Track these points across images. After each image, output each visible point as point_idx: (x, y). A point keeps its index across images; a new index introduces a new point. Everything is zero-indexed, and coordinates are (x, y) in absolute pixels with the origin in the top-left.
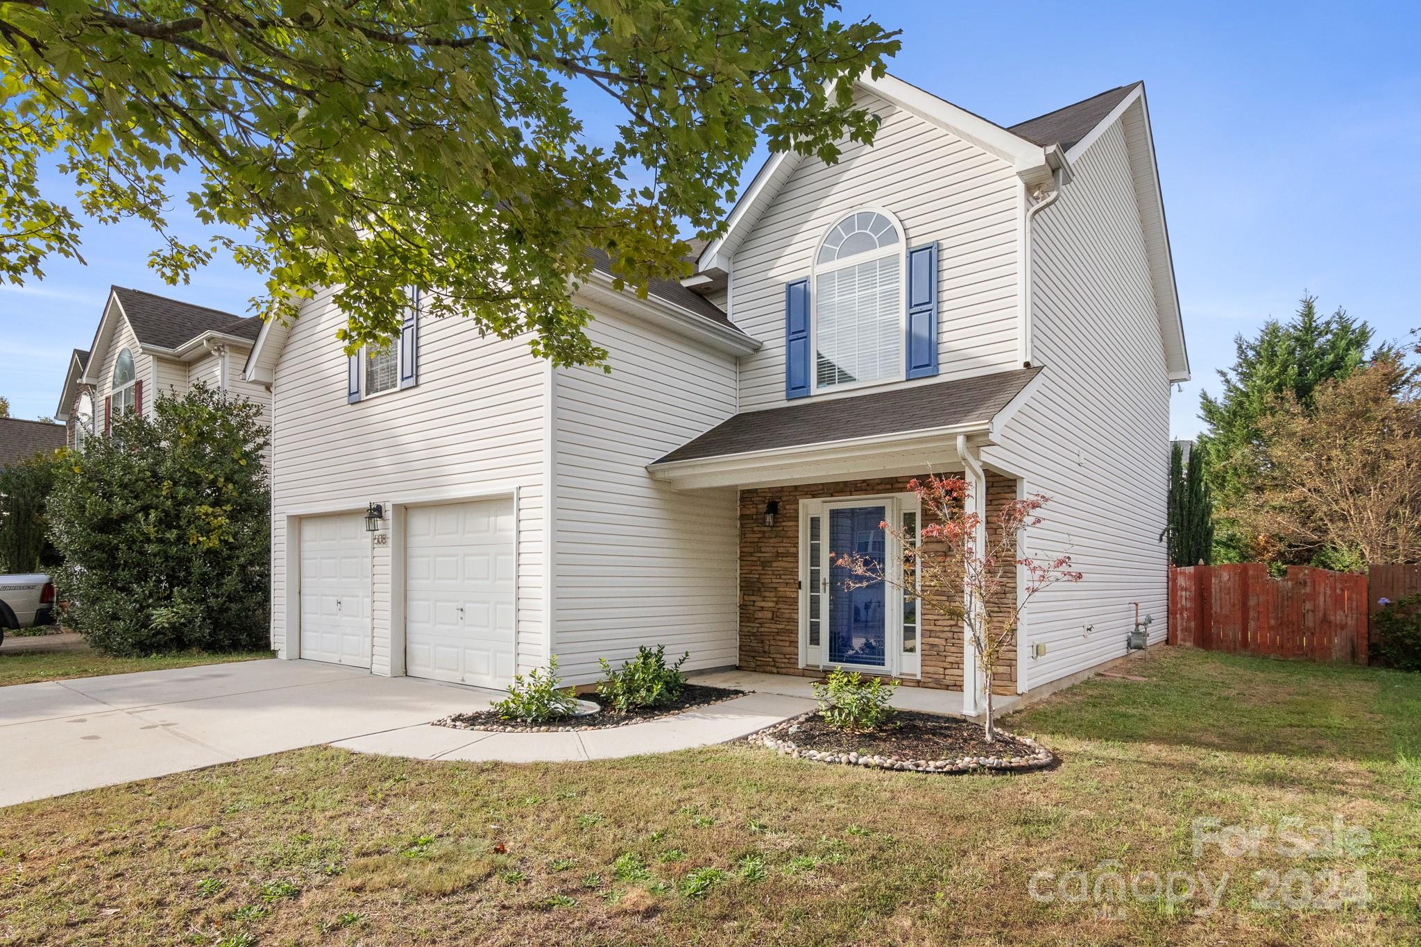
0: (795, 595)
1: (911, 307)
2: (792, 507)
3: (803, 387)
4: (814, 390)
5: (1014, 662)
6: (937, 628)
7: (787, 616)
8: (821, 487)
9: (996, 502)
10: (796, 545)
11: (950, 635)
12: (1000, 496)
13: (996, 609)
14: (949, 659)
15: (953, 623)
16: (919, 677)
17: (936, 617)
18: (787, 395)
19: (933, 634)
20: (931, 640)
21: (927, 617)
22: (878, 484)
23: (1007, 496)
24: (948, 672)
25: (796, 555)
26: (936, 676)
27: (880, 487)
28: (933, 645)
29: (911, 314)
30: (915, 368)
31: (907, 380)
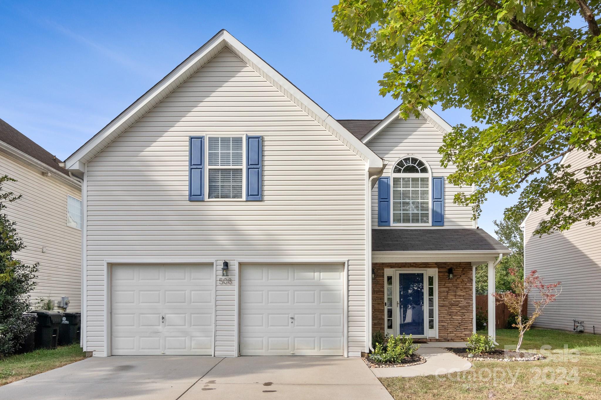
0: (383, 308)
1: (434, 199)
2: (382, 271)
3: (387, 222)
4: (392, 224)
5: (472, 330)
6: (445, 319)
7: (380, 317)
8: (395, 264)
9: (466, 274)
10: (383, 287)
11: (450, 321)
12: (468, 272)
13: (466, 312)
14: (449, 330)
15: (451, 317)
16: (437, 338)
17: (444, 315)
18: (378, 224)
19: (443, 322)
20: (442, 324)
21: (441, 315)
22: (421, 265)
23: (470, 272)
24: (449, 335)
25: (383, 292)
26: (445, 337)
27: (421, 266)
28: (443, 326)
29: (434, 201)
30: (435, 222)
31: (432, 226)
